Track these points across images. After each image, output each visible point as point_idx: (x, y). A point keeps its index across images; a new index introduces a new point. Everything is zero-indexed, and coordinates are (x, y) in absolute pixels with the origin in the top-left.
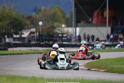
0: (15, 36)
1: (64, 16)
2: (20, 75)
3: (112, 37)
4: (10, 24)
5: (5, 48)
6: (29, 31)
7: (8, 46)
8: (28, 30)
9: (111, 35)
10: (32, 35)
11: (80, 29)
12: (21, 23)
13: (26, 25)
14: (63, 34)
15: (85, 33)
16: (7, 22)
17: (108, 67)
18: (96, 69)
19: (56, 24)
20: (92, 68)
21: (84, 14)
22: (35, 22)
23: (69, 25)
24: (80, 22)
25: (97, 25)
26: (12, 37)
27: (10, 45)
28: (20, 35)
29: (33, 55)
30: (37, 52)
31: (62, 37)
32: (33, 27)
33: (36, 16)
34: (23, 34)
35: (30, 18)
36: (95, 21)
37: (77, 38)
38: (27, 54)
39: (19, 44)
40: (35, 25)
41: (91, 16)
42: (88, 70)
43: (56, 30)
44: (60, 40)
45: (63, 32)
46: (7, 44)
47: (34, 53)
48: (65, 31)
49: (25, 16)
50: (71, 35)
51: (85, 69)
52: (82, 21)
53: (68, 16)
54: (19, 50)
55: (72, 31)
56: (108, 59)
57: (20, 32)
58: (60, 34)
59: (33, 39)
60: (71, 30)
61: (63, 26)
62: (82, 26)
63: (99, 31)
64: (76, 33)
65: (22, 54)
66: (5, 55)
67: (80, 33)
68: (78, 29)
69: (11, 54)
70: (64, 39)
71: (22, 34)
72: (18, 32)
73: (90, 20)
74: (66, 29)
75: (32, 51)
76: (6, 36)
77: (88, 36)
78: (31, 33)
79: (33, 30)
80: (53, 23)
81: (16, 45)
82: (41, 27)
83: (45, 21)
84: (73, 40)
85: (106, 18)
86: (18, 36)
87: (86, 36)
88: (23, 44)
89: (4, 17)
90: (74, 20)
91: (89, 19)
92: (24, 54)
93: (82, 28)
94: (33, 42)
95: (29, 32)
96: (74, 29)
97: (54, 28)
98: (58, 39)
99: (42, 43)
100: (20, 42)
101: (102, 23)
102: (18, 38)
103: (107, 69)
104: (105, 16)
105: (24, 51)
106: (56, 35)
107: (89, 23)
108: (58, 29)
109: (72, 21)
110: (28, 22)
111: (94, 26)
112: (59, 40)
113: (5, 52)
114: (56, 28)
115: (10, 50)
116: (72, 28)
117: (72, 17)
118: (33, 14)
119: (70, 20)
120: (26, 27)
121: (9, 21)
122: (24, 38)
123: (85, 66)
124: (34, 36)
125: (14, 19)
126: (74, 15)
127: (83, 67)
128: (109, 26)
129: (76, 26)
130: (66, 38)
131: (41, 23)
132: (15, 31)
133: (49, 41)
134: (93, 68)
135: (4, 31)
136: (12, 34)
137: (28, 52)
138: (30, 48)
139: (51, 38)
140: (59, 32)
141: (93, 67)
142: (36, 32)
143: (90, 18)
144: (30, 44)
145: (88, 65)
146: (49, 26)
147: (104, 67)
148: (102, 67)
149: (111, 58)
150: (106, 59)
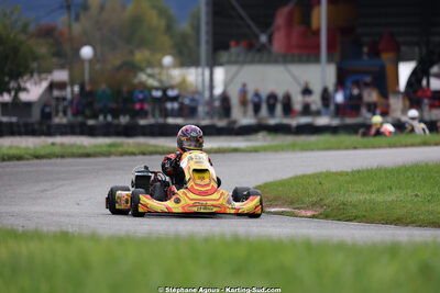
1: (169, 28)
3: (340, 98)
6: (46, 79)
8: (43, 76)
9: (336, 91)
10: (56, 93)
11: (226, 73)
12: (16, 51)
13: (35, 58)
15: (244, 85)
17: (327, 202)
18: (287, 209)
19: (140, 56)
20: (271, 206)
21: (241, 18)
22: (67, 48)
23: (187, 58)
24: (226, 47)
25: (288, 58)
28: (13, 93)
29: (59, 160)
30: (75, 150)
32: (62, 67)
33: (70, 27)
34: (25, 90)
35: (48, 33)
36: (278, 44)
37: (217, 104)
38: (37, 157)
39: (10, 125)
40: (67, 57)
41: (266, 24)
43: (143, 77)
44: (157, 112)
45: (166, 84)
47: (63, 156)
48: (170, 77)
49: (32, 28)
52: (232, 43)
53: (184, 26)
54: (11, 147)
55: (200, 79)
56: (328, 175)
57: (13, 84)
58: (157, 89)
59: (61, 108)
60: (193, 76)
61: (167, 60)
62: (236, 63)
63: (295, 79)
64: (212, 87)
65: (19, 158)
67: (226, 85)
68: (220, 74)
70: (169, 105)
71: (20, 89)
72: (8, 83)
73: (263, 38)
74: (177, 74)
75: (57, 150)
77: (257, 94)
78: (52, 86)
79: (61, 75)
80: (132, 53)
82: (87, 66)
83: (103, 43)
84: (201, 109)
85: (317, 33)
86: (7, 98)
88: (26, 125)
90: (207, 42)
91: (257, 37)
92: (28, 159)
93: (234, 68)
94: (59, 120)
95: (45, 84)
96: (207, 72)
97: (135, 68)
98: (147, 107)
99: (91, 122)
100: (14, 119)
101: (305, 51)
102: (4, 105)
103: (322, 207)
104: (314, 25)
105: (27, 148)
106: (142, 92)
107: (258, 52)
108: (149, 71)
109: (198, 43)
110: (42, 49)
111: (276, 62)
114: (142, 70)
116: (200, 70)
117: (197, 29)
118: (61, 20)
119: (191, 43)
120: (35, 65)
122: (29, 105)
124: (64, 99)
126: (207, 23)
128: (330, 60)
129: (213, 63)
130: (176, 105)
131: (87, 52)
133: (116, 115)
134: (276, 206)
137: (42, 152)
138: (50, 140)
140: (152, 82)
141: (275, 201)
142: (72, 83)
143: (263, 32)
144: (49, 127)
146: (115, 60)
147: (314, 199)
148: (307, 200)
149: (339, 170)
150: (321, 173)
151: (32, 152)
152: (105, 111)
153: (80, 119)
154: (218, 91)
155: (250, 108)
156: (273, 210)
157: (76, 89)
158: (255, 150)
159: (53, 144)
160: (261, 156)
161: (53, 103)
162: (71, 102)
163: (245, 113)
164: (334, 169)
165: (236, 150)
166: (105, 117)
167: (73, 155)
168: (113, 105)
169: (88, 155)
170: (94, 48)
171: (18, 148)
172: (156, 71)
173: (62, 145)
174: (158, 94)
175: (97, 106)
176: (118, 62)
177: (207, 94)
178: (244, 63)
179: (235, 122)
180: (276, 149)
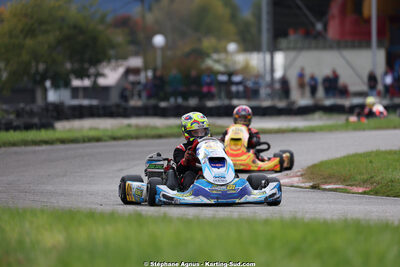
0: (76, 83)
1: (234, 17)
2: (94, 206)
3: (389, 80)
4: (59, 42)
5: (44, 121)
6: (121, 65)
7: (55, 114)
8: (120, 62)
10: (132, 78)
11: (286, 58)
12: (95, 39)
13: (113, 47)
14: (230, 74)
15: (302, 69)
16: (52, 38)
17: (377, 179)
18: (337, 186)
19: (207, 43)
20: (326, 183)
21: (299, 8)
22: (141, 36)
23: (250, 44)
24: (285, 35)
25: (341, 44)
26: (67, 84)
27: (60, 112)
28: (92, 79)
29: (134, 142)
30: (148, 132)
31: (230, 83)
32: (136, 54)
33: (143, 17)
34: (103, 75)
35: (124, 23)
36: (333, 32)
37: (277, 86)
38: (115, 138)
39: (91, 107)
40: (139, 42)
41: (321, 12)
42: (314, 187)
43: (209, 63)
45: (231, 69)
46: (51, 108)
47: (137, 137)
48: (235, 63)
49: (109, 19)
50: (259, 76)
51: (303, 185)
52: (291, 31)
53: (247, 15)
54: (91, 129)
55: (262, 65)
56: (378, 153)
57: (92, 70)
58: (223, 73)
59: (136, 92)
60: (255, 61)
61: (232, 47)
62: (294, 48)
63: (348, 62)
64: (272, 70)
65: (98, 140)
66: (46, 142)
67: (286, 68)
68: (280, 58)
69: (63, 141)
70: (234, 88)
71: (99, 75)
72: (88, 69)
73: (319, 26)
74: (241, 59)
75: (132, 132)
76: (48, 84)
77: (313, 78)
78: (129, 71)
79: (136, 62)
80: (199, 40)
81: (80, 113)
82: (159, 54)
83: (174, 33)
84: (263, 92)
85: (368, 21)
86: (87, 83)
87: (307, 79)
88: (104, 108)
89: (41, 22)
90: (268, 30)
91: (313, 25)
92: (105, 141)
93: (292, 54)
94: (135, 102)
95: (121, 70)
96: (268, 57)
97: (201, 54)
98: (214, 90)
99: (163, 104)
100: (95, 102)
101: (357, 37)
102: (85, 89)
103: (372, 184)
104: (366, 13)
105: (106, 130)
106: (209, 76)
107: (314, 39)
108: (215, 56)
109: (259, 31)
110: (119, 37)
111: (331, 47)
112: (220, 92)
113: (44, 134)
114: (208, 55)
115: (63, 127)
116: (261, 55)
117: (258, 18)
118: (136, 11)
119: (254, 30)
120: (112, 52)
121: (57, 33)
122: (106, 89)
123: (302, 175)
124: (139, 83)
125: (75, 27)
126: (268, 13)
127: (296, 179)
128: (380, 44)
129: (273, 48)
130: (241, 88)
131: (159, 40)
132: (76, 66)
134: (330, 183)
135: (42, 67)
136: (68, 75)
137: (119, 134)
138: (126, 121)
139: (194, 88)
140: (218, 67)
141: (329, 179)
142: (146, 68)
143: (319, 20)
144: (125, 109)
145: (312, 173)
146: (185, 47)
147: (365, 177)
148: (358, 177)
149: (388, 148)
150: (372, 152)
151: (109, 133)
152: (176, 94)
153: (153, 102)
154: (278, 74)
155: (308, 90)
156: (328, 187)
157: (150, 74)
158: (312, 130)
159: (129, 126)
160: (317, 136)
161: (129, 87)
162: (145, 86)
163: (303, 95)
164: (383, 148)
165: (294, 130)
166: (176, 99)
167: (147, 137)
168: (182, 88)
169: (160, 137)
170: (166, 36)
171: (96, 129)
172: (222, 56)
173: (137, 127)
174: (223, 78)
175: (169, 89)
176: (187, 49)
177: (268, 78)
178: (302, 49)
179: (293, 103)
180: (331, 129)
